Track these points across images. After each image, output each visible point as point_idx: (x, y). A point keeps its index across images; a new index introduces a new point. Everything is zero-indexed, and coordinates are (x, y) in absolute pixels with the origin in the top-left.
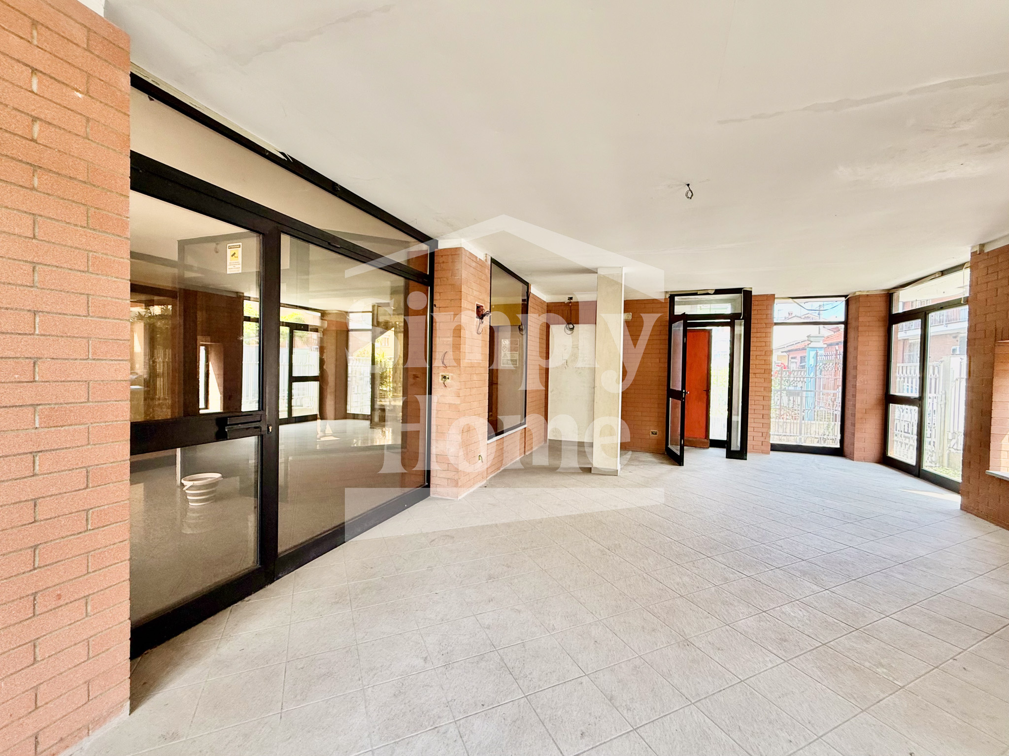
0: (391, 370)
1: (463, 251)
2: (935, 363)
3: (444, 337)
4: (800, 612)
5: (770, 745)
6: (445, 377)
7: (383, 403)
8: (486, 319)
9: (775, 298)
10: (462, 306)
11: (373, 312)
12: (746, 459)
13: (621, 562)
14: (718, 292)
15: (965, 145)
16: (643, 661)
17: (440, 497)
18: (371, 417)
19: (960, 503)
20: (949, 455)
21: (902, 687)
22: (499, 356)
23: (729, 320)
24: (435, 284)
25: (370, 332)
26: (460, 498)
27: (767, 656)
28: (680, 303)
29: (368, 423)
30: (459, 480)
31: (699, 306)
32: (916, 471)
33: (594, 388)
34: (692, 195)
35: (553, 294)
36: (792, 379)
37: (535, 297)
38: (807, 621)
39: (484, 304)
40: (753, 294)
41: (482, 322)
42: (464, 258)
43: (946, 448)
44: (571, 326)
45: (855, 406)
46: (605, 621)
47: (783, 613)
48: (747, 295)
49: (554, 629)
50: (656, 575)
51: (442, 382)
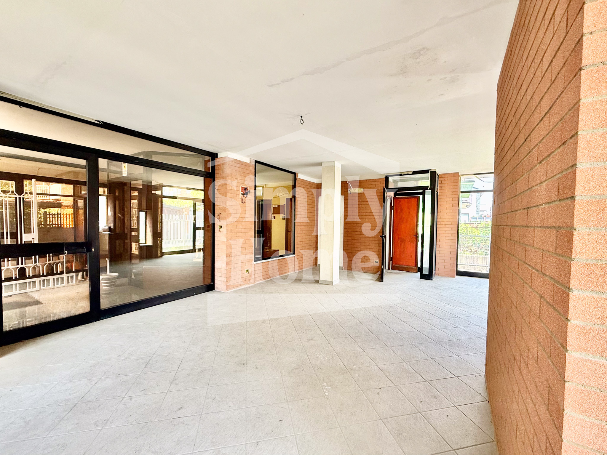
1: (229, 159)
6: (221, 227)
9: (460, 175)
10: (227, 188)
12: (431, 280)
14: (415, 173)
17: (219, 290)
23: (422, 191)
24: (216, 177)
26: (227, 292)
28: (392, 181)
30: (227, 282)
37: (303, 180)
39: (249, 186)
40: (437, 173)
41: (247, 197)
42: (228, 162)
48: (433, 175)
51: (219, 229)
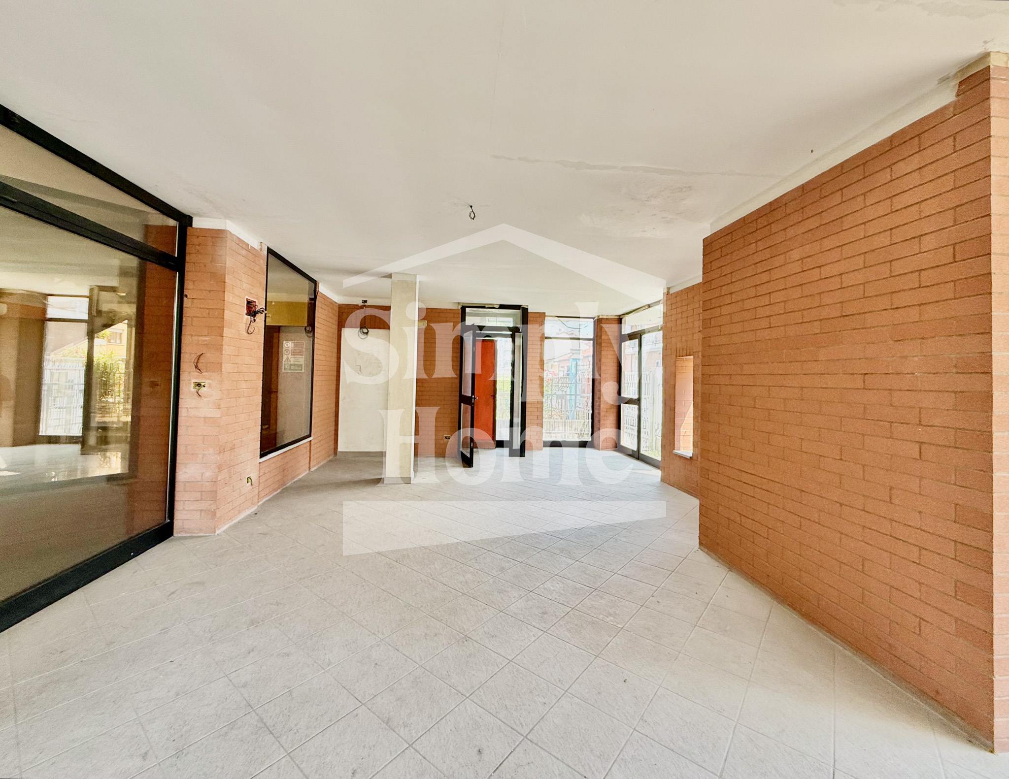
0: (123, 375)
1: (228, 236)
2: (647, 373)
3: (202, 336)
4: (557, 585)
5: (529, 713)
6: (199, 385)
7: (107, 419)
8: (260, 318)
9: (545, 316)
10: (226, 299)
11: (90, 298)
12: (524, 456)
13: (408, 572)
14: (502, 307)
15: (655, 215)
16: (423, 670)
17: (189, 535)
18: (83, 439)
19: (660, 476)
20: (656, 441)
21: (622, 628)
22: (280, 360)
23: (511, 333)
24: (186, 269)
25: (84, 324)
26: (217, 532)
27: (532, 631)
28: (471, 315)
29: (77, 447)
30: (217, 511)
31: (487, 318)
32: (637, 455)
33: (387, 395)
34: (475, 216)
35: (346, 295)
36: (560, 385)
37: (325, 298)
38: (562, 592)
39: (257, 298)
40: (529, 311)
41: (255, 321)
42: (229, 243)
43: (654, 436)
44: (365, 330)
45: (600, 406)
46: (387, 640)
47: (545, 589)
48: (525, 312)
49: (329, 664)
50: (442, 579)
51: (195, 390)
